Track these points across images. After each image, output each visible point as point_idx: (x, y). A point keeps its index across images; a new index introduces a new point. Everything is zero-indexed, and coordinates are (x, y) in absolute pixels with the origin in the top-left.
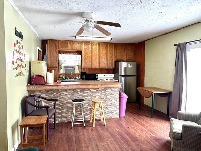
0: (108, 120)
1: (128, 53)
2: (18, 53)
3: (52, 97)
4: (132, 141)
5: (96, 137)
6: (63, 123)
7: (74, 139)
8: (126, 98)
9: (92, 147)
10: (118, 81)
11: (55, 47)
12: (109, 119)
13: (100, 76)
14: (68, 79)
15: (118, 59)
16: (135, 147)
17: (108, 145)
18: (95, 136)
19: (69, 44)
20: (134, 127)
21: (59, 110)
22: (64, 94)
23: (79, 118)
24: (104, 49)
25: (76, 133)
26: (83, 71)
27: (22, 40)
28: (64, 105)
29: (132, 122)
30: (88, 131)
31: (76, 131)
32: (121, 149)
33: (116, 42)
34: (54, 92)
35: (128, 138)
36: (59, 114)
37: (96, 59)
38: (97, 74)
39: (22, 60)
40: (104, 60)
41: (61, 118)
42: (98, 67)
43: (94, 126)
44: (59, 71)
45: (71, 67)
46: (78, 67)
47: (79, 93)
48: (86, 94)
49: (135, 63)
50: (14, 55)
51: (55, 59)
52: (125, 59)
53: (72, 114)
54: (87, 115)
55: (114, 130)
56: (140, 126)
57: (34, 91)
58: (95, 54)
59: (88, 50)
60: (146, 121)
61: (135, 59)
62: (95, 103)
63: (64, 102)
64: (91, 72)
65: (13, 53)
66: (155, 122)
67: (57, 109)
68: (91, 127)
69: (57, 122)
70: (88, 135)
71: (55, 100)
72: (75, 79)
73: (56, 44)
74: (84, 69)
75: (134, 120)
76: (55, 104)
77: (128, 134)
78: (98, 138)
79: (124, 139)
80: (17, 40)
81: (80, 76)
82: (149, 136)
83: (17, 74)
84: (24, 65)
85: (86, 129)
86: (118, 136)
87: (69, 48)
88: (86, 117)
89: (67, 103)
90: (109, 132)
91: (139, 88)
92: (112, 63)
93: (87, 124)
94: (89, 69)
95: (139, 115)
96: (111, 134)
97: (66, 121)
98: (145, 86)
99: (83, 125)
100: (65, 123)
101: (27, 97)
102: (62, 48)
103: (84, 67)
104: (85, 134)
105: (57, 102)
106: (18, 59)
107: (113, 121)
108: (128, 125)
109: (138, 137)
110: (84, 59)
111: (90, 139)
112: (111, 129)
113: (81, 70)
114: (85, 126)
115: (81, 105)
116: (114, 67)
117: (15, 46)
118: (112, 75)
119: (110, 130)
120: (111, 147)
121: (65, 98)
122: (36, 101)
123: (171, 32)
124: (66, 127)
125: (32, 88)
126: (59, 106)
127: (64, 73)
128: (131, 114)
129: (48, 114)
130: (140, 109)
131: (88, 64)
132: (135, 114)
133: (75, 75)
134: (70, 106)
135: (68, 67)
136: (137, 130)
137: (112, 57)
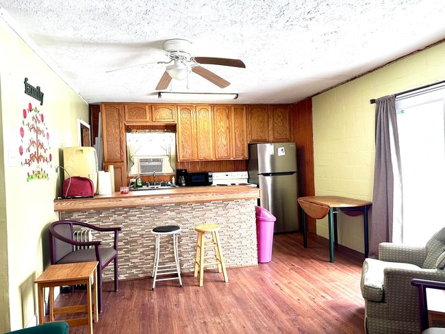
0: (233, 270)
1: (276, 125)
2: (32, 130)
3: (109, 223)
4: (283, 311)
5: (203, 307)
6: (136, 279)
7: (156, 311)
8: (271, 220)
9: (194, 327)
10: (256, 186)
11: (117, 117)
12: (237, 268)
13: (218, 178)
14: (148, 186)
15: (255, 137)
16: (287, 324)
17: (229, 321)
18: (202, 304)
19: (148, 111)
20: (290, 283)
21: (126, 252)
22: (135, 216)
23: (170, 267)
24: (224, 117)
25: (161, 300)
26: (179, 168)
27: (41, 104)
28: (135, 241)
29: (286, 274)
30: (189, 294)
31: (163, 295)
32: (258, 330)
33: (248, 103)
34: (114, 213)
35: (273, 306)
36: (127, 260)
37: (208, 140)
38: (210, 174)
39: (42, 147)
40: (225, 143)
41: (130, 268)
42: (212, 158)
43: (201, 284)
44: (128, 170)
45: (154, 160)
46: (168, 158)
47: (168, 212)
48: (184, 215)
49: (292, 145)
50: (22, 135)
51: (118, 143)
52: (271, 138)
53: (153, 258)
54: (188, 260)
55: (245, 290)
56: (304, 280)
57: (70, 212)
58: (204, 129)
59: (188, 122)
60: (316, 270)
61: (292, 136)
62: (203, 232)
63: (136, 233)
64: (198, 169)
65: (22, 130)
66: (337, 271)
67: (121, 249)
68: (196, 286)
69: (121, 277)
70: (187, 302)
71: (116, 230)
72: (163, 185)
73: (121, 112)
74: (182, 163)
75: (292, 269)
76: (115, 238)
77: (275, 298)
78: (207, 308)
79: (265, 307)
80: (30, 105)
81: (173, 179)
82: (320, 301)
83: (31, 173)
84: (46, 155)
85: (184, 290)
86: (252, 303)
87: (148, 119)
88: (185, 265)
89: (141, 235)
90: (234, 295)
91: (301, 200)
92: (243, 148)
93: (188, 280)
94: (193, 163)
95: (304, 257)
96: (237, 299)
97: (141, 276)
98: (317, 194)
99: (177, 281)
100: (140, 279)
101: (55, 224)
102: (132, 120)
103: (181, 158)
104: (181, 299)
105: (120, 235)
106: (33, 143)
107: (244, 272)
108: (277, 279)
109: (296, 303)
110: (180, 142)
111: (191, 312)
112: (240, 290)
113: (177, 166)
114: (181, 284)
115: (172, 240)
116: (246, 156)
117: (25, 117)
118: (245, 174)
119: (236, 291)
120: (236, 325)
121: (138, 226)
122: (76, 234)
123: (362, 75)
124: (140, 288)
125: (67, 205)
126: (126, 244)
127: (140, 173)
128: (285, 257)
129: (98, 259)
130: (306, 246)
131: (190, 152)
132: (293, 255)
133: (163, 176)
134: (149, 243)
135: (146, 160)
136: (295, 288)
137: (241, 135)
